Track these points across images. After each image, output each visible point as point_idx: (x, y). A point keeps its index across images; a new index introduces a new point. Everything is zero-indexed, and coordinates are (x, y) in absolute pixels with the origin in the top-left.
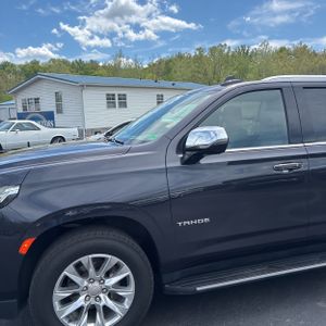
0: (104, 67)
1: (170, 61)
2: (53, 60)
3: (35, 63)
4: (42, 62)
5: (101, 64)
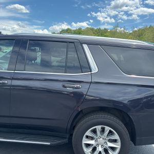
0: (110, 32)
2: (88, 28)
3: (80, 29)
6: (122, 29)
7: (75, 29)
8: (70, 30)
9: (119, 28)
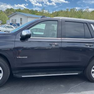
0: (39, 12)
1: (58, 12)
2: (25, 9)
3: (20, 9)
4: (22, 9)
5: (38, 11)
6: (47, 11)
7: (16, 9)
8: (13, 9)
9: (45, 11)
